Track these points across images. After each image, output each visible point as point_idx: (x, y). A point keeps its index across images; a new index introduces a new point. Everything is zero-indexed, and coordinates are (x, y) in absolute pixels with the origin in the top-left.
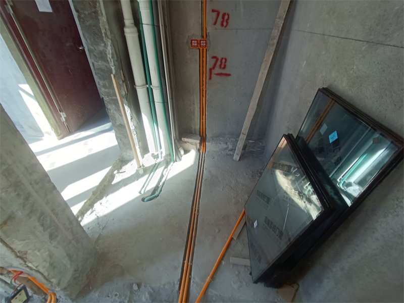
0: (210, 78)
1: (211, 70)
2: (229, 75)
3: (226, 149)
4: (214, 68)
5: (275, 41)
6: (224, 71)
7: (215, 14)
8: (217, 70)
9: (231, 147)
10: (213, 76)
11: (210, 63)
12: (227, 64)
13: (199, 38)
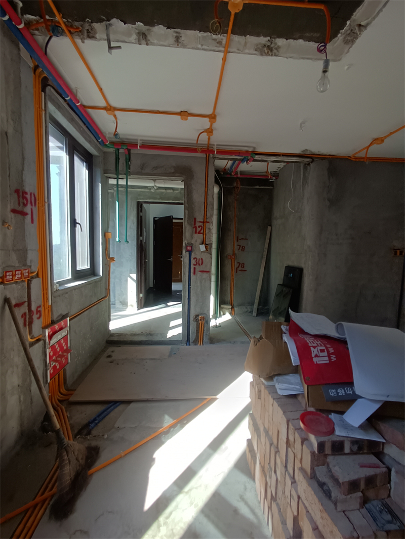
0: (236, 272)
1: (237, 268)
2: (246, 271)
3: (247, 311)
4: (238, 267)
5: (265, 256)
6: (243, 269)
7: (239, 247)
8: (240, 268)
9: (249, 310)
10: (238, 271)
11: (236, 265)
12: (245, 265)
13: (231, 255)
